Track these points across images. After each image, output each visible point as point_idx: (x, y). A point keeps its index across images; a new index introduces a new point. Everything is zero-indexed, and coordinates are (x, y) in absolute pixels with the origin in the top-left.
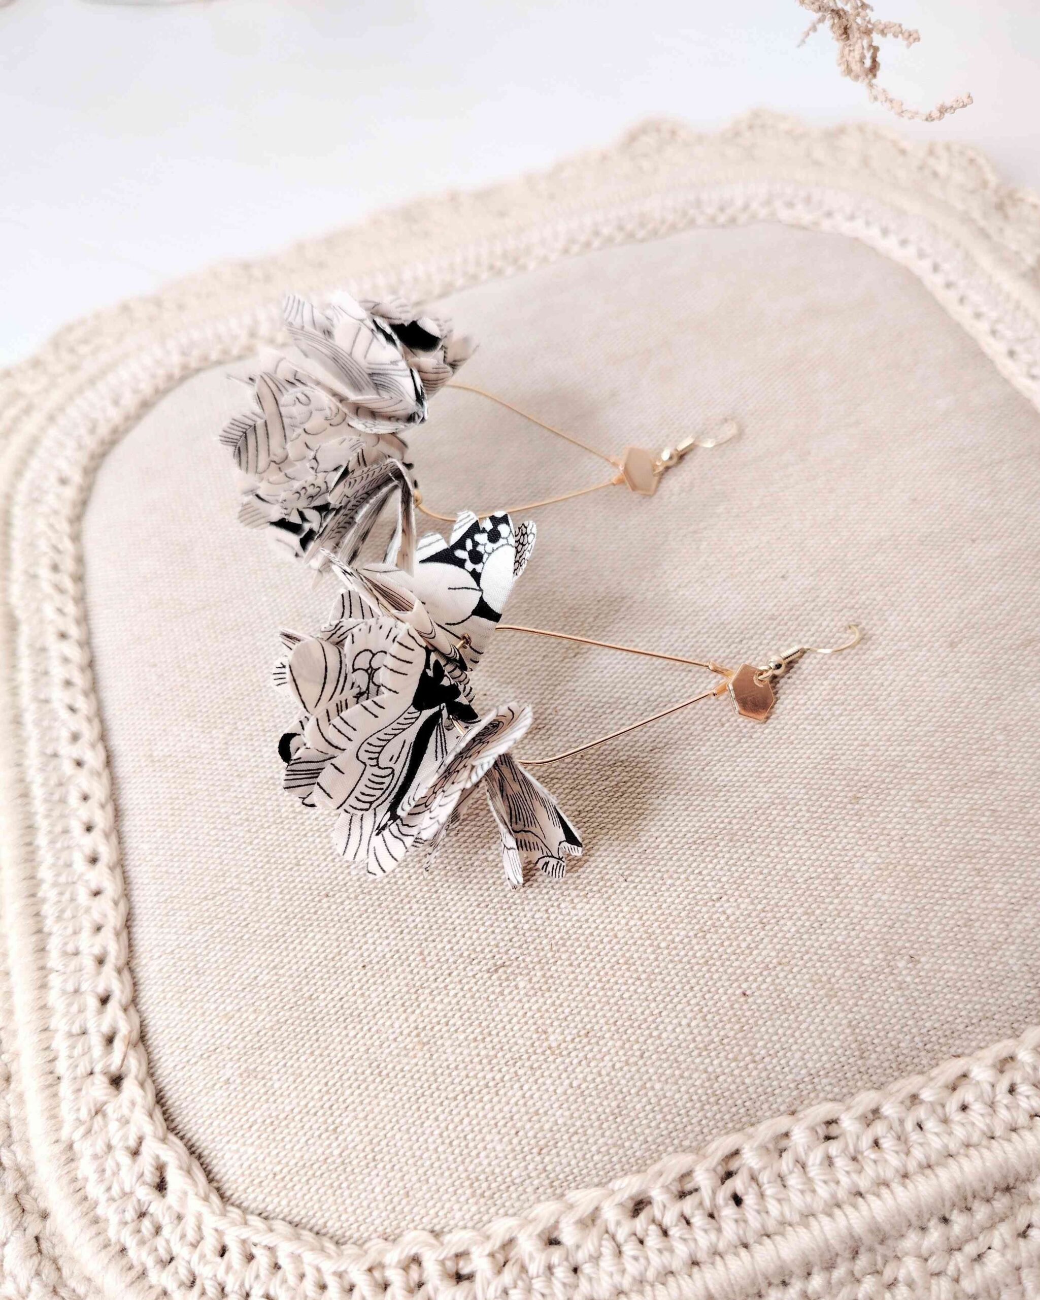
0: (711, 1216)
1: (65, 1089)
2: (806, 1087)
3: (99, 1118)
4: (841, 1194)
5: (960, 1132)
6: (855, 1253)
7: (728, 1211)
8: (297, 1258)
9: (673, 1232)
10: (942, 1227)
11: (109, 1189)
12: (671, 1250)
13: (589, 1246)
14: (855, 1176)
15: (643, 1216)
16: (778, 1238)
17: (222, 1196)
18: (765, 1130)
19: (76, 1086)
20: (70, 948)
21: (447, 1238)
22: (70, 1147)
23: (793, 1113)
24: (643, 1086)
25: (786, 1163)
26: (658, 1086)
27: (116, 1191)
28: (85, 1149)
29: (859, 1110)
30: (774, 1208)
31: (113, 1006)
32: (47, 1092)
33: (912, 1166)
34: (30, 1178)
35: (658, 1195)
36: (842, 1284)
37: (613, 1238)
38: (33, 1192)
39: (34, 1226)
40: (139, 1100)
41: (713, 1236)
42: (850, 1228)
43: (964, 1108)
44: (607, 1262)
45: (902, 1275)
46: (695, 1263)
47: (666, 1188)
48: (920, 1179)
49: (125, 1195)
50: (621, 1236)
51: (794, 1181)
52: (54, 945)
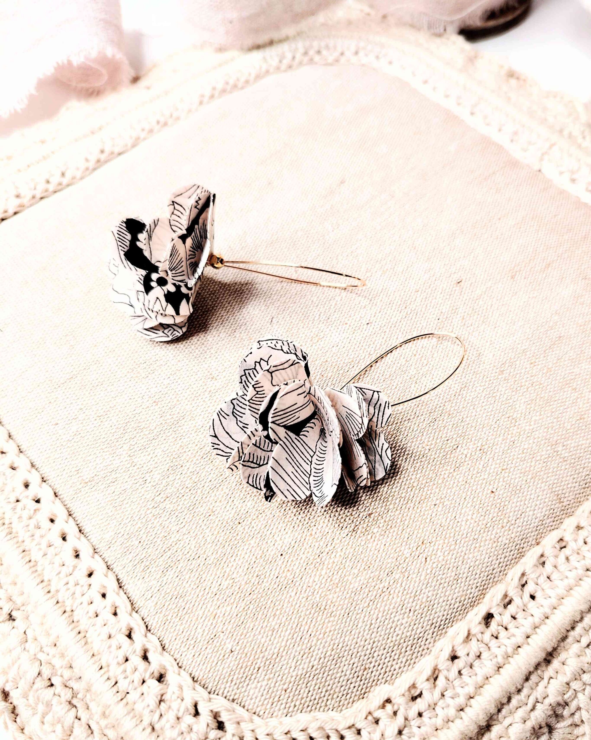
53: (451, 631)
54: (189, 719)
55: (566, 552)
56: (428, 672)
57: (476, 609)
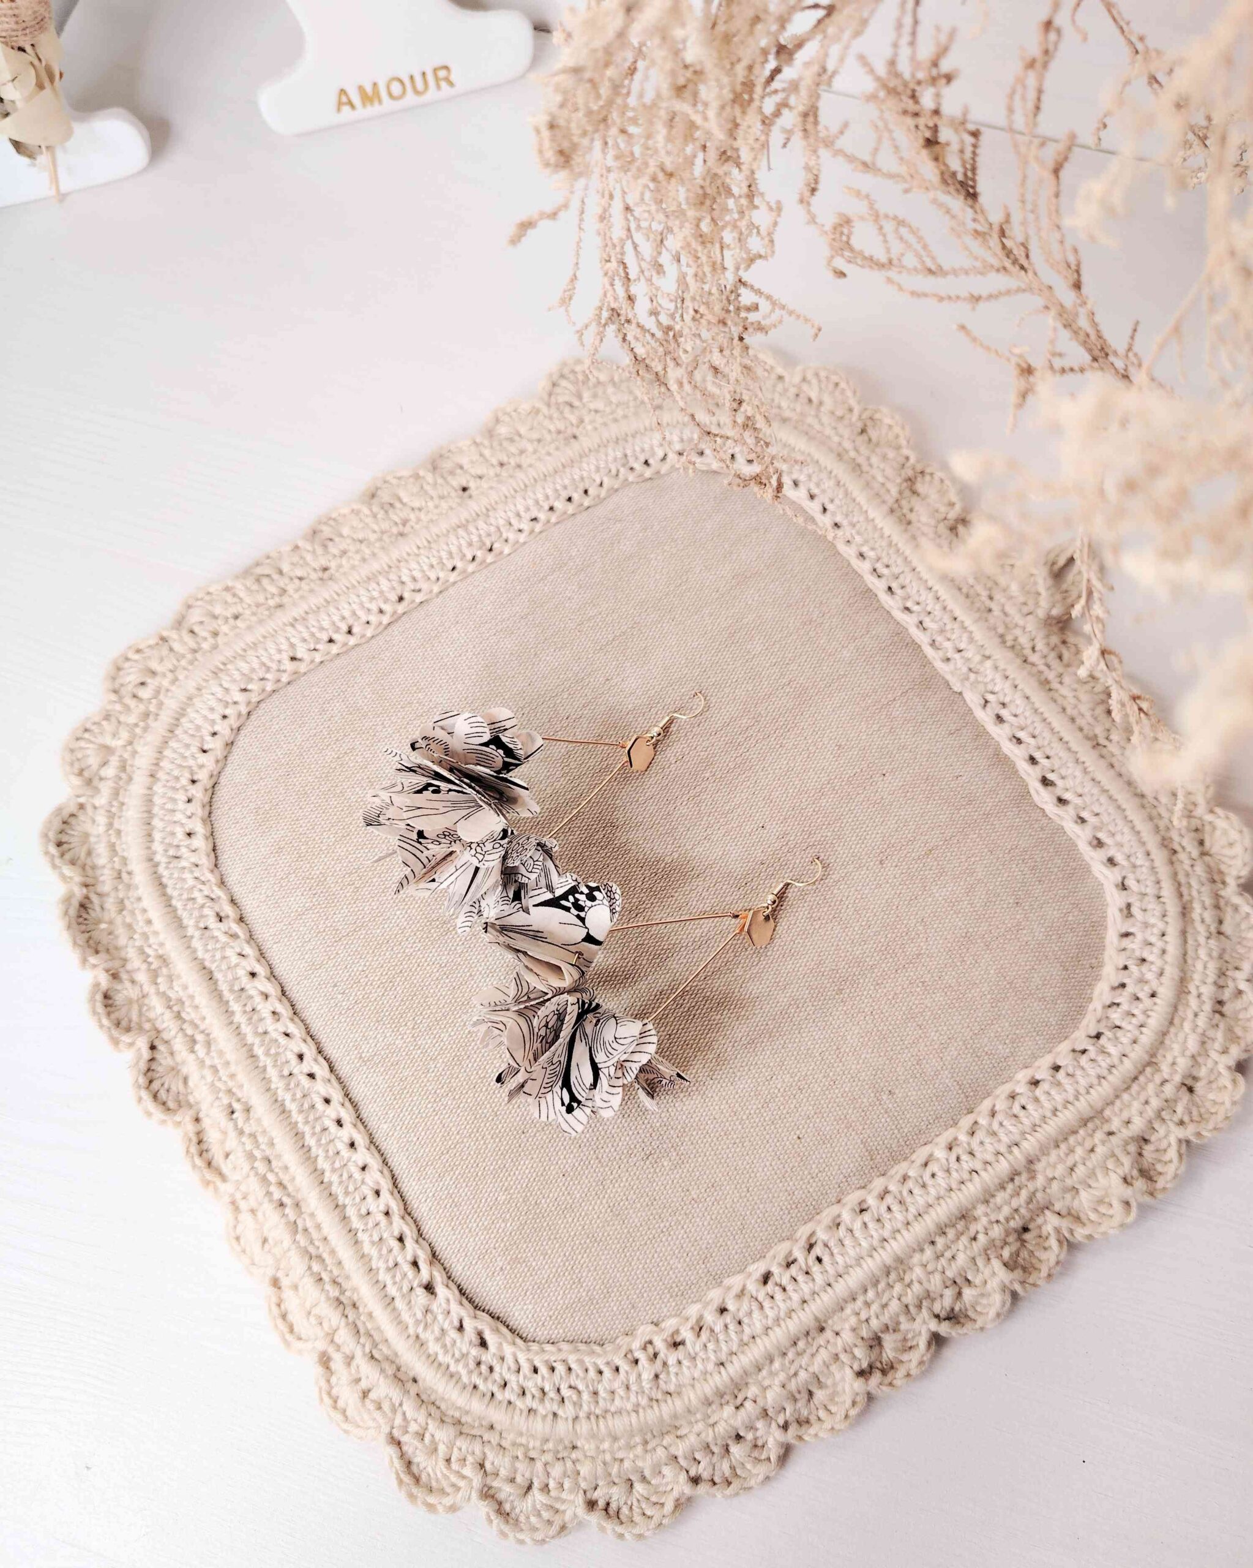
0: (807, 1273)
1: (399, 1304)
2: (844, 1185)
3: (429, 1315)
4: (875, 1243)
5: (932, 1191)
6: (888, 1274)
7: (816, 1269)
8: (581, 1362)
9: (789, 1288)
10: (931, 1247)
11: (453, 1355)
12: (790, 1298)
13: (745, 1307)
14: (881, 1231)
15: (770, 1283)
16: (846, 1276)
17: (521, 1338)
18: (827, 1216)
19: (407, 1301)
20: (364, 1211)
21: (663, 1325)
22: (417, 1337)
23: (839, 1201)
24: (753, 1208)
25: (842, 1231)
26: (761, 1206)
27: (457, 1355)
28: (428, 1336)
29: (875, 1193)
30: (839, 1259)
31: (409, 1242)
32: (390, 1308)
33: (910, 1218)
34: (397, 1361)
35: (775, 1270)
36: (884, 1291)
37: (757, 1299)
38: (402, 1369)
39: (413, 1389)
40: (451, 1297)
41: (811, 1284)
42: (883, 1261)
43: (933, 1175)
44: (756, 1314)
45: (914, 1277)
46: (805, 1302)
47: (780, 1264)
48: (916, 1224)
49: (464, 1356)
50: (760, 1298)
51: (848, 1242)
52: (351, 1212)
53: (727, 1282)
54: (453, 1334)
55: (866, 1217)
56: (692, 1321)
57: (755, 1266)
